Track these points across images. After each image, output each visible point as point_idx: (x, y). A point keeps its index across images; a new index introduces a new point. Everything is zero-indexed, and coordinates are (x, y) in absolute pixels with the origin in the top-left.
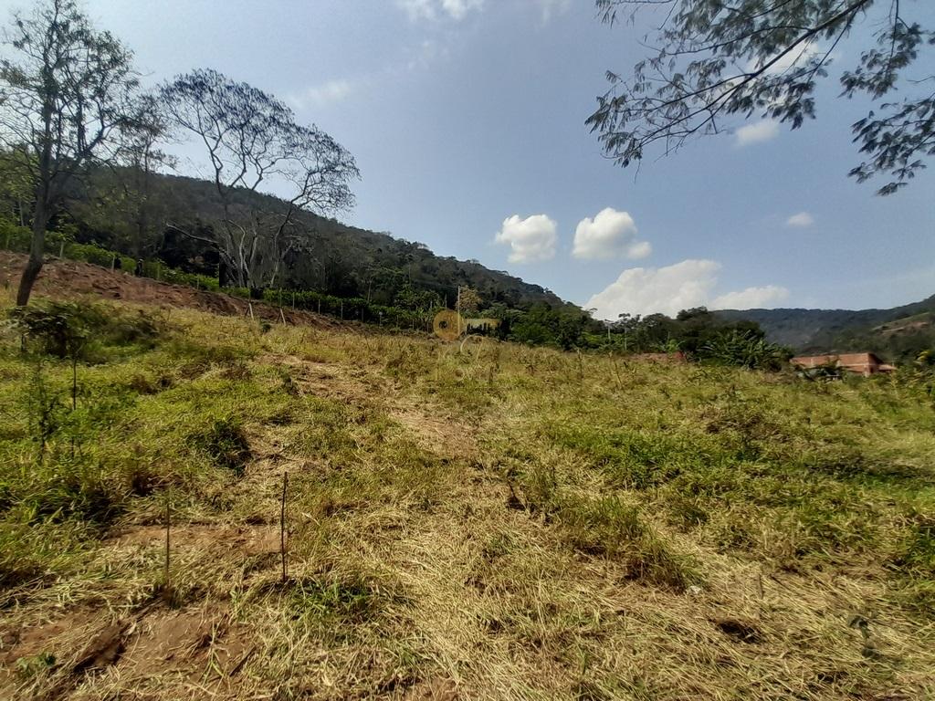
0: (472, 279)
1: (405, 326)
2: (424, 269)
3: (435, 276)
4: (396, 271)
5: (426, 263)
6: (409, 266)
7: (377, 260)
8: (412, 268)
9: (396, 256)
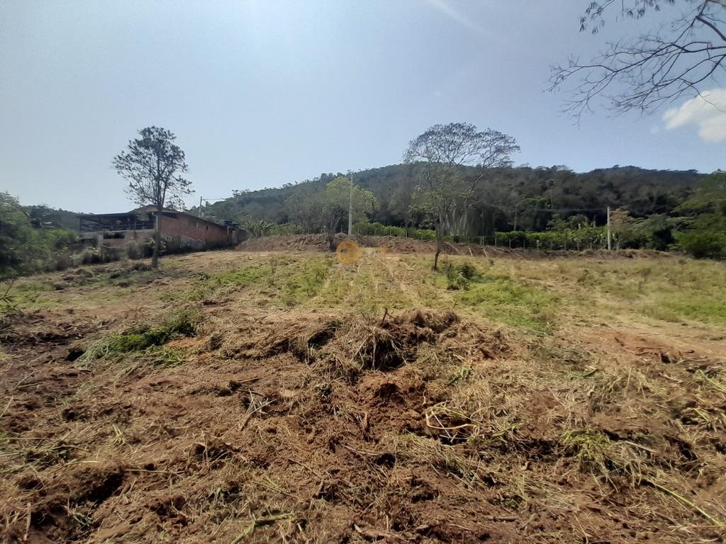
0: (621, 189)
1: (557, 248)
2: (567, 191)
3: (577, 195)
4: (538, 199)
5: (567, 185)
6: (550, 191)
7: (520, 193)
8: (554, 193)
9: (537, 186)
